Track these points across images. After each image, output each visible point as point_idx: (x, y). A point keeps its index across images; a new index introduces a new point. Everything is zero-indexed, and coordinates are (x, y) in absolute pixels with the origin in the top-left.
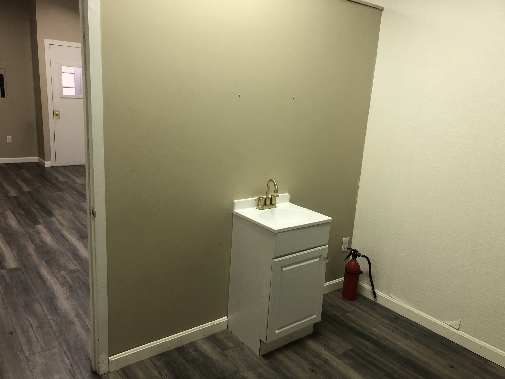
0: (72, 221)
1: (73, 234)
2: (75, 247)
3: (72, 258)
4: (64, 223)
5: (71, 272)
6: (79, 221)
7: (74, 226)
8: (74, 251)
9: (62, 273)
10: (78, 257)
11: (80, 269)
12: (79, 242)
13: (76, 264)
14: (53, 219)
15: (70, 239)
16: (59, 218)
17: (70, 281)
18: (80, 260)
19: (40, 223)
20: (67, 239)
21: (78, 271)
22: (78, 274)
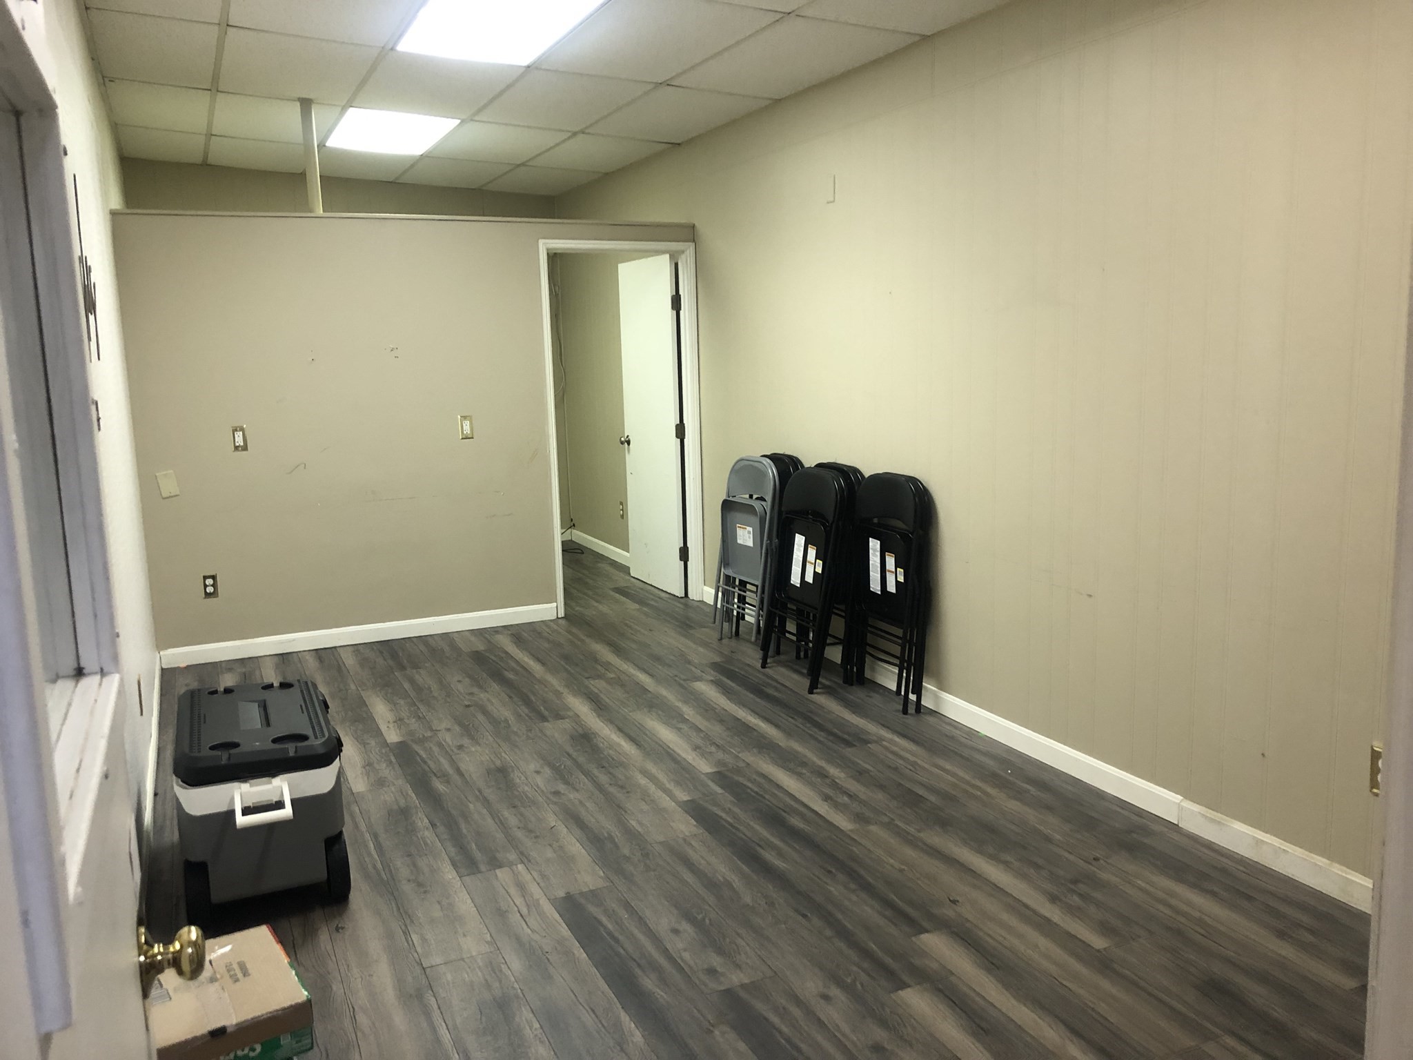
0: (622, 787)
1: (611, 747)
2: (599, 716)
3: (602, 696)
4: (643, 781)
5: (600, 677)
6: (600, 788)
7: (612, 770)
8: (601, 709)
9: (612, 676)
10: (590, 698)
11: (586, 680)
12: (592, 726)
13: (592, 687)
14: (684, 796)
15: (615, 733)
16: (666, 802)
17: (599, 667)
18: (585, 694)
19: (710, 776)
20: (621, 734)
21: (587, 678)
22: (587, 675)
